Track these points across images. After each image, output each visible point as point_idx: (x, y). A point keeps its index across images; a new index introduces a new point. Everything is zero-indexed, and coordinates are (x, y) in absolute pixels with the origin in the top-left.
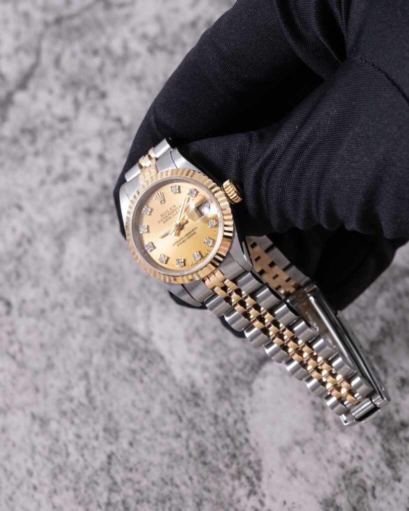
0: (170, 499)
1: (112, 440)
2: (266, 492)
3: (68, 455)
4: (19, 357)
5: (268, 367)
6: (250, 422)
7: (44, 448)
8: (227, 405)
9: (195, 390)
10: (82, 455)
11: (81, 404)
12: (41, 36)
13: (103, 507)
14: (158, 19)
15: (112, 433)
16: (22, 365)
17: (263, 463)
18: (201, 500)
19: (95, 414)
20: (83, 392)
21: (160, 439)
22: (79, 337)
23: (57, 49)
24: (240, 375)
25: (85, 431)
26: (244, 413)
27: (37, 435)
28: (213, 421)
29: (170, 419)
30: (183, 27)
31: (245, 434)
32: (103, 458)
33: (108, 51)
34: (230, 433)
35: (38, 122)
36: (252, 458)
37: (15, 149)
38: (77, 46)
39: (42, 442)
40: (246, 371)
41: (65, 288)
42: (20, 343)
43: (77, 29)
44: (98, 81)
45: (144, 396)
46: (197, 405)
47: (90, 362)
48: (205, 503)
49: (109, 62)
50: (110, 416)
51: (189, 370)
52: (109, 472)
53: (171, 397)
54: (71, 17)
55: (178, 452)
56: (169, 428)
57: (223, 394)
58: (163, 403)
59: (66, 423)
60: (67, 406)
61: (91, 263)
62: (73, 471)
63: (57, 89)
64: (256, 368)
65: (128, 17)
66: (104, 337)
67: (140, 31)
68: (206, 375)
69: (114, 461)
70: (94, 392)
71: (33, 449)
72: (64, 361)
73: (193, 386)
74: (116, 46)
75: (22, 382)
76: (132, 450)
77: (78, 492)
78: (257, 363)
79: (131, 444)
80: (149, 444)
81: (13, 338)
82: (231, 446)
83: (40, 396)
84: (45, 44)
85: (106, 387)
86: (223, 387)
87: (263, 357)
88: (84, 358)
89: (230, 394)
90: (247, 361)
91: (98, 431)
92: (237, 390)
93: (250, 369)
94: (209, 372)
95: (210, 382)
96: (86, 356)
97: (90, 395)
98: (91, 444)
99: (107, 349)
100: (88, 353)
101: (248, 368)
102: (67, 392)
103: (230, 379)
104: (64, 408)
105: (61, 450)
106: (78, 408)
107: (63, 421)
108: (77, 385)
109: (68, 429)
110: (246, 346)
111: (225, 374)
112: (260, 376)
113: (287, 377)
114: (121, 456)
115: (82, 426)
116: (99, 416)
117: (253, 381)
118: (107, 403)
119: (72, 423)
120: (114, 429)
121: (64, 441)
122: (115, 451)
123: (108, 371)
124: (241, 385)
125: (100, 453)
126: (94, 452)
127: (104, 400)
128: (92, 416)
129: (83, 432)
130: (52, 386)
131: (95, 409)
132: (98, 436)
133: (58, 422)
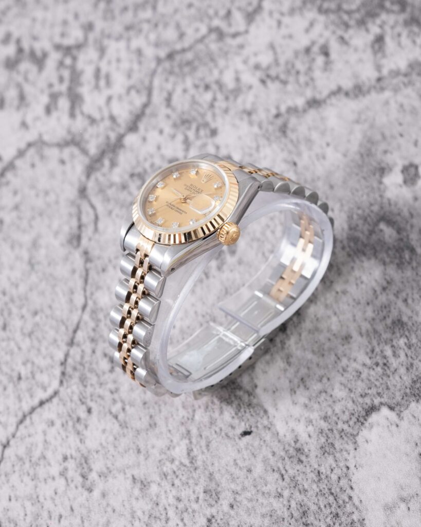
1: (214, 503)
3: (167, 520)
4: (121, 416)
5: (374, 418)
6: (354, 479)
7: (144, 512)
8: (330, 460)
9: (298, 445)
10: (182, 520)
11: (181, 463)
12: (153, 73)
14: (272, 47)
15: (213, 494)
16: (124, 425)
17: (366, 522)
19: (195, 475)
20: (185, 452)
21: (261, 500)
23: (169, 86)
24: (345, 427)
25: (185, 493)
26: (348, 468)
27: (137, 499)
28: (316, 479)
29: (273, 477)
30: (296, 54)
31: (349, 491)
32: (203, 522)
33: (220, 84)
34: (333, 491)
35: (147, 165)
36: (355, 517)
37: (123, 195)
38: (189, 82)
39: (142, 506)
40: (351, 423)
42: (123, 402)
43: (189, 63)
44: (209, 118)
45: (246, 454)
46: (300, 461)
47: (193, 419)
49: (220, 96)
50: (211, 476)
51: (292, 424)
53: (274, 454)
54: (184, 50)
55: (279, 513)
56: (271, 488)
57: (327, 449)
58: (265, 461)
59: (166, 485)
60: (168, 467)
61: (196, 313)
63: (168, 130)
64: (362, 420)
65: (241, 47)
67: (253, 61)
68: (310, 428)
69: (214, 525)
70: (196, 452)
71: (133, 514)
72: (166, 418)
73: (296, 442)
74: (228, 79)
75: (124, 442)
76: (232, 513)
78: (363, 413)
79: (232, 506)
80: (250, 505)
81: (116, 396)
82: (334, 505)
83: (142, 457)
84: (157, 82)
85: (208, 446)
86: (327, 440)
87: (369, 407)
88: (186, 415)
89: (335, 449)
90: (353, 412)
91: (199, 493)
92: (342, 444)
93: (356, 420)
94: (313, 425)
95: (314, 436)
96: (188, 412)
97: (192, 454)
98: (190, 507)
99: (210, 404)
100: (190, 410)
101: (354, 419)
102: (168, 452)
103: (335, 431)
104: (165, 469)
105: (161, 514)
106: (179, 469)
107: (164, 483)
108: (178, 444)
109: (168, 491)
110: (352, 395)
111: (329, 427)
112: (365, 427)
113: (394, 427)
114: (221, 519)
115: (182, 488)
116: (200, 477)
117: (358, 434)
118: (209, 463)
119: (173, 485)
120: (215, 490)
121: (164, 505)
122: (215, 514)
123: (210, 428)
124: (346, 439)
125: (200, 517)
126: (194, 516)
127: (205, 459)
128: (193, 477)
129: (183, 495)
130: (153, 447)
131: (196, 469)
132: (198, 498)
133: (159, 484)
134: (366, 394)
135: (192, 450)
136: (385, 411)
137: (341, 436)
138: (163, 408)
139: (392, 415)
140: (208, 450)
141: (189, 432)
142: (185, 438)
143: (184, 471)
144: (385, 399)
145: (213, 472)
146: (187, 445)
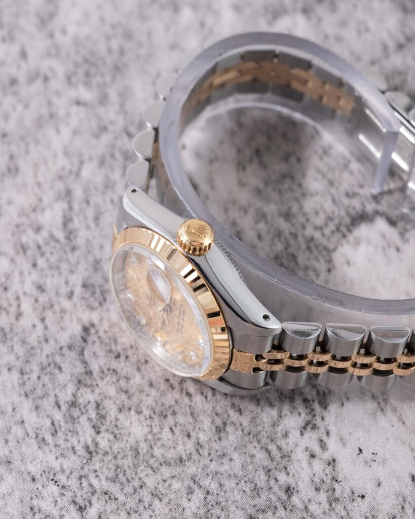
0: (174, 413)
1: (96, 304)
2: (332, 428)
3: (19, 315)
5: (363, 230)
10: (43, 320)
11: (52, 236)
13: (64, 407)
15: (96, 292)
18: (225, 424)
19: (72, 258)
20: (59, 220)
22: (66, 132)
24: (317, 235)
25: (52, 282)
32: (75, 329)
40: (327, 231)
41: (55, 51)
47: (78, 174)
48: (229, 429)
50: (97, 265)
51: (234, 214)
52: (82, 353)
59: (24, 264)
60: (29, 237)
61: (102, 19)
62: (24, 342)
64: (344, 229)
66: (106, 138)
68: (262, 226)
69: (93, 337)
70: (76, 223)
72: (36, 165)
77: (26, 377)
78: (347, 221)
85: (97, 219)
86: (286, 249)
87: (357, 213)
88: (68, 166)
89: (297, 263)
90: (331, 216)
91: (74, 285)
92: (308, 259)
93: (334, 228)
94: (267, 222)
95: (267, 238)
96: (72, 163)
97: (70, 226)
98: (59, 303)
99: (108, 158)
100: (75, 160)
101: (332, 226)
102: (33, 216)
103: (300, 239)
104: (24, 239)
105: (10, 305)
106: (47, 243)
107: (20, 259)
108: (50, 207)
109: (26, 273)
110: (333, 191)
111: (293, 230)
112: (348, 242)
113: (392, 251)
114: (105, 332)
115: (49, 273)
116: (78, 263)
117: (335, 249)
118: (96, 244)
119: (35, 265)
120: (100, 286)
121: (16, 292)
122: (96, 322)
123: (104, 193)
124: (315, 252)
125: (71, 321)
126: (62, 318)
127: (90, 238)
128: (67, 260)
129: (49, 283)
130: (10, 202)
131: (74, 249)
132: (72, 293)
133: (12, 260)
134: (355, 195)
135: (71, 220)
136: (381, 224)
137: (309, 248)
138: (32, 147)
139: (393, 234)
140: (97, 225)
141: (69, 192)
142: (63, 200)
143: (55, 247)
144: (383, 207)
145: (101, 260)
146: (64, 211)
